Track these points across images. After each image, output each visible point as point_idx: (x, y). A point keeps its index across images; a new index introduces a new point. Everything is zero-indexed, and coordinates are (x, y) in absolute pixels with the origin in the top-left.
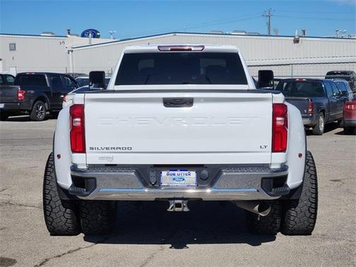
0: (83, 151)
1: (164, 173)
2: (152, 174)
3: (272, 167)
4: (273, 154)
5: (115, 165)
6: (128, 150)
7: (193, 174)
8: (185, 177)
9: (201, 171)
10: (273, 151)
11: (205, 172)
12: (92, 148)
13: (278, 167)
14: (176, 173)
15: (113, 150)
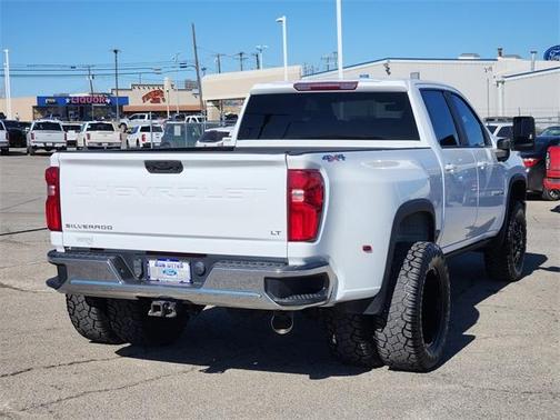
0: (60, 229)
1: (152, 263)
2: (137, 263)
3: (291, 263)
4: (290, 243)
5: (102, 249)
6: (107, 229)
7: (186, 266)
8: (176, 270)
9: (196, 262)
10: (290, 239)
11: (200, 265)
12: (68, 226)
13: (301, 263)
14: (166, 263)
15: (92, 229)
